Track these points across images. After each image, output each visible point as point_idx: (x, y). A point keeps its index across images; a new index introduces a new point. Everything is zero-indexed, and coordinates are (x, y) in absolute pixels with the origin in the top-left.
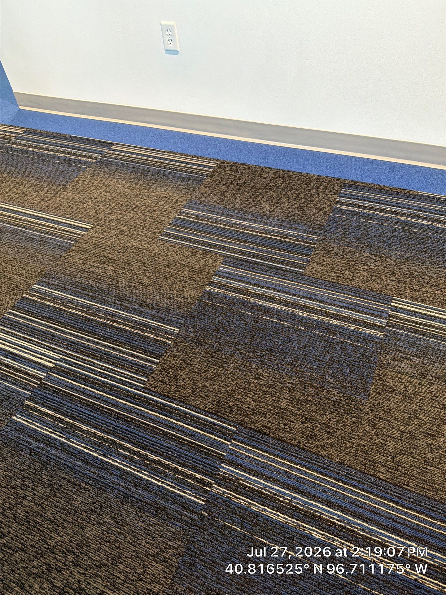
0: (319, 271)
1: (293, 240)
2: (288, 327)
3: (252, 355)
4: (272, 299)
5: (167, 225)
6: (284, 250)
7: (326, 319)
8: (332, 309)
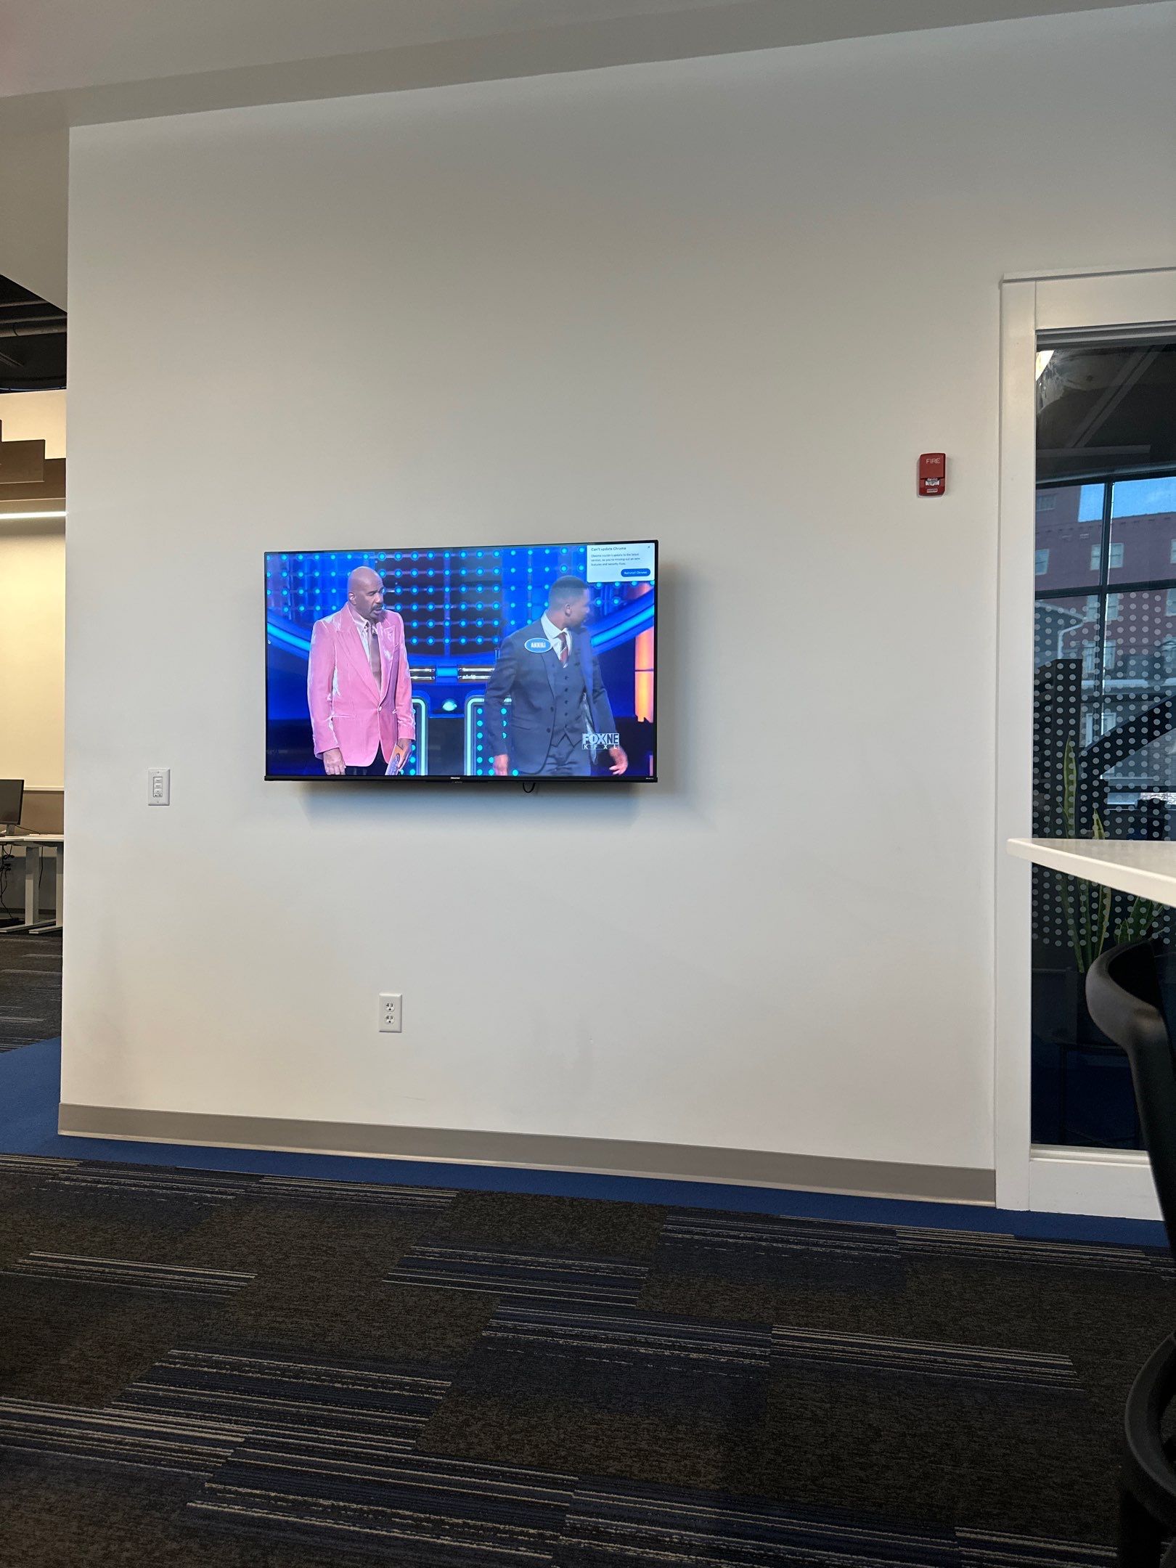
0: (658, 1305)
1: (607, 1273)
2: (628, 1366)
3: (581, 1400)
4: (594, 1338)
5: (391, 1267)
6: (597, 1285)
7: (683, 1354)
8: (690, 1343)
